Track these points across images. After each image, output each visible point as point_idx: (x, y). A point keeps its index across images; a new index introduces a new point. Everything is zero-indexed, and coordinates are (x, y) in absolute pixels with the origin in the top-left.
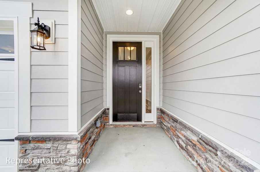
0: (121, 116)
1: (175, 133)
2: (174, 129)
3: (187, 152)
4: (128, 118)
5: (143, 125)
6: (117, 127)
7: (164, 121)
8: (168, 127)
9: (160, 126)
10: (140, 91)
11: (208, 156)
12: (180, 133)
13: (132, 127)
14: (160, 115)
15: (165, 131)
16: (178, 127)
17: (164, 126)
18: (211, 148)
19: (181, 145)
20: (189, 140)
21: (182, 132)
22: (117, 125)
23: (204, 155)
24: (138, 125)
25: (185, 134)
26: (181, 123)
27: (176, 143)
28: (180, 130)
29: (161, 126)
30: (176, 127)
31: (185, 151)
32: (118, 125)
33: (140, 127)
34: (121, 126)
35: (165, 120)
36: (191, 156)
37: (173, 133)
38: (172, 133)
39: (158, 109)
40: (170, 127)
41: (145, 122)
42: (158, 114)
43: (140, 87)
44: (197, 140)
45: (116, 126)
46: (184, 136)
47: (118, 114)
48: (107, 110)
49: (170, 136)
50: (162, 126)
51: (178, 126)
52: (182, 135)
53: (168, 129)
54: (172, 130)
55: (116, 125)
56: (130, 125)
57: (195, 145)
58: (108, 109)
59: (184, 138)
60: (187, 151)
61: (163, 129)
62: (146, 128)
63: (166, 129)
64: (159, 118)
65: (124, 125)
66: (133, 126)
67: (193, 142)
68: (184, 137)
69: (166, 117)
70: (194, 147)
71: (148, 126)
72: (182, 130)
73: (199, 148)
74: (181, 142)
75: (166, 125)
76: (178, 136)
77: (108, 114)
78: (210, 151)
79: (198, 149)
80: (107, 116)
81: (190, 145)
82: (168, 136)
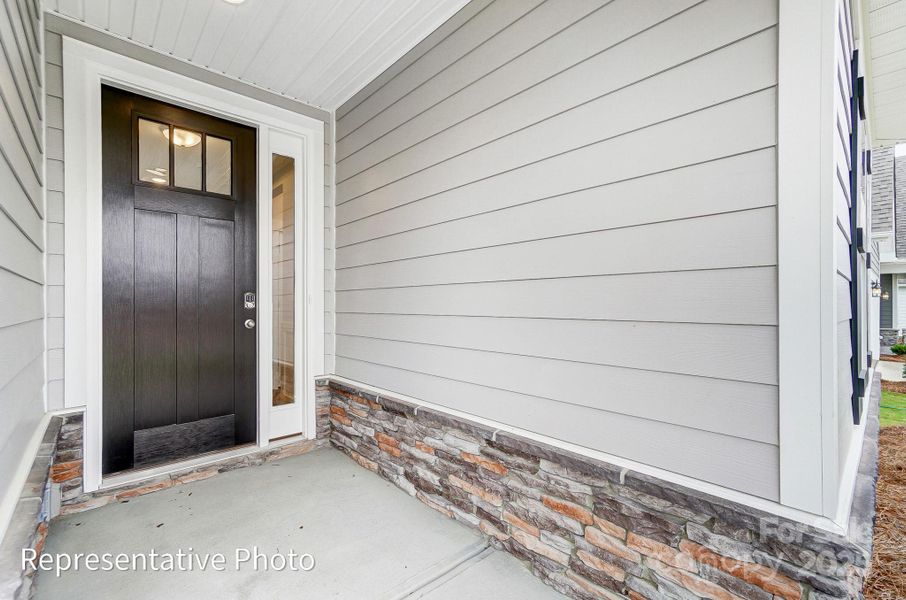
0: (150, 439)
1: (396, 452)
2: (392, 439)
3: (448, 497)
4: (193, 440)
5: (265, 456)
6: (132, 495)
7: (347, 421)
8: (370, 438)
9: (329, 445)
10: (249, 323)
11: (513, 483)
12: (419, 447)
13: (216, 473)
14: (326, 406)
15: (354, 455)
16: (408, 431)
17: (348, 439)
18: (520, 460)
19: (422, 483)
20: (452, 459)
21: (429, 440)
22: (134, 487)
23: (503, 485)
24: (242, 462)
25: (440, 444)
26: (426, 413)
27: (403, 481)
28: (416, 437)
29: (333, 443)
30: (401, 430)
31: (437, 496)
32: (141, 484)
33: (253, 464)
34: (161, 486)
35: (353, 418)
36: (462, 502)
37: (391, 453)
38: (385, 453)
39: (319, 384)
40: (377, 436)
41: (270, 441)
42: (322, 400)
43: (250, 305)
44: (482, 452)
45: (125, 495)
46: (437, 452)
47: (137, 433)
48: (68, 423)
49: (376, 468)
50: (335, 441)
51: (409, 424)
52: (428, 449)
53: (367, 446)
54: (383, 446)
55: (128, 487)
56: (204, 469)
57: (473, 467)
58: (77, 419)
59: (432, 459)
60: (446, 492)
61: (342, 449)
62: (276, 464)
63: (356, 445)
64: (323, 416)
65: (174, 478)
66: (220, 471)
67: (467, 460)
68: (436, 454)
69: (357, 405)
70: (471, 474)
71: (285, 455)
72: (425, 434)
73: (486, 470)
74: (422, 472)
75: (357, 433)
76: (412, 457)
77: (72, 446)
78: (520, 467)
79: (483, 475)
80: (71, 457)
81: (455, 473)
82: (370, 469)
